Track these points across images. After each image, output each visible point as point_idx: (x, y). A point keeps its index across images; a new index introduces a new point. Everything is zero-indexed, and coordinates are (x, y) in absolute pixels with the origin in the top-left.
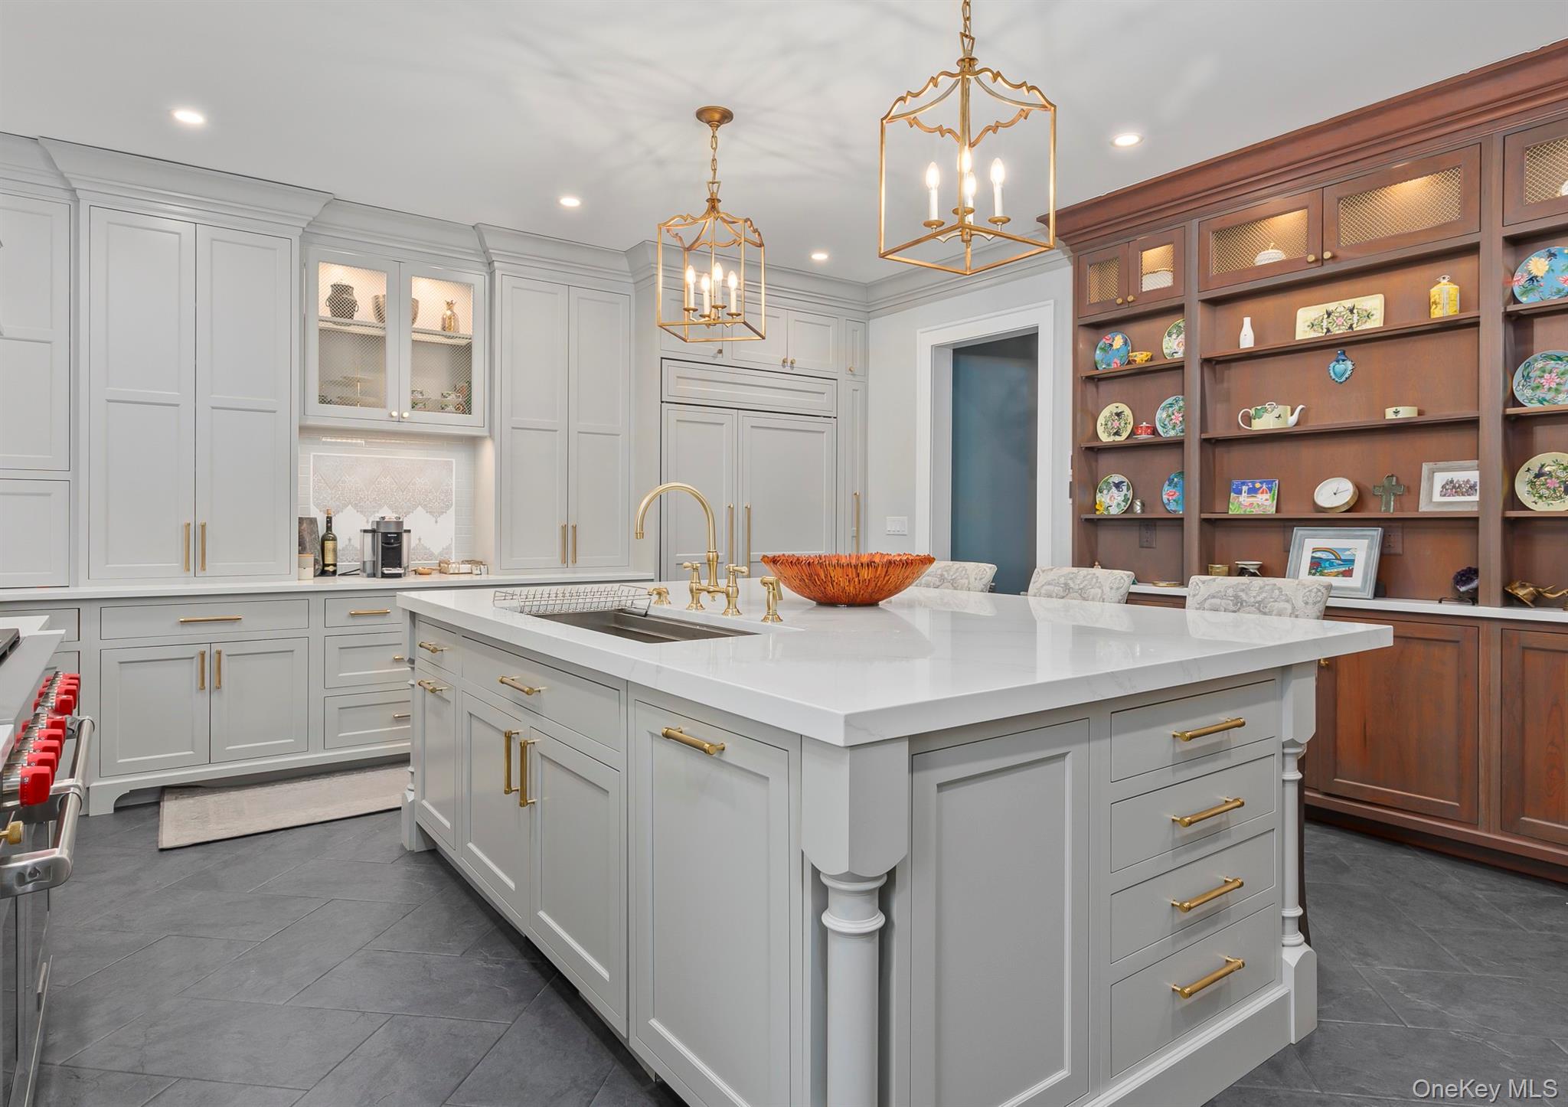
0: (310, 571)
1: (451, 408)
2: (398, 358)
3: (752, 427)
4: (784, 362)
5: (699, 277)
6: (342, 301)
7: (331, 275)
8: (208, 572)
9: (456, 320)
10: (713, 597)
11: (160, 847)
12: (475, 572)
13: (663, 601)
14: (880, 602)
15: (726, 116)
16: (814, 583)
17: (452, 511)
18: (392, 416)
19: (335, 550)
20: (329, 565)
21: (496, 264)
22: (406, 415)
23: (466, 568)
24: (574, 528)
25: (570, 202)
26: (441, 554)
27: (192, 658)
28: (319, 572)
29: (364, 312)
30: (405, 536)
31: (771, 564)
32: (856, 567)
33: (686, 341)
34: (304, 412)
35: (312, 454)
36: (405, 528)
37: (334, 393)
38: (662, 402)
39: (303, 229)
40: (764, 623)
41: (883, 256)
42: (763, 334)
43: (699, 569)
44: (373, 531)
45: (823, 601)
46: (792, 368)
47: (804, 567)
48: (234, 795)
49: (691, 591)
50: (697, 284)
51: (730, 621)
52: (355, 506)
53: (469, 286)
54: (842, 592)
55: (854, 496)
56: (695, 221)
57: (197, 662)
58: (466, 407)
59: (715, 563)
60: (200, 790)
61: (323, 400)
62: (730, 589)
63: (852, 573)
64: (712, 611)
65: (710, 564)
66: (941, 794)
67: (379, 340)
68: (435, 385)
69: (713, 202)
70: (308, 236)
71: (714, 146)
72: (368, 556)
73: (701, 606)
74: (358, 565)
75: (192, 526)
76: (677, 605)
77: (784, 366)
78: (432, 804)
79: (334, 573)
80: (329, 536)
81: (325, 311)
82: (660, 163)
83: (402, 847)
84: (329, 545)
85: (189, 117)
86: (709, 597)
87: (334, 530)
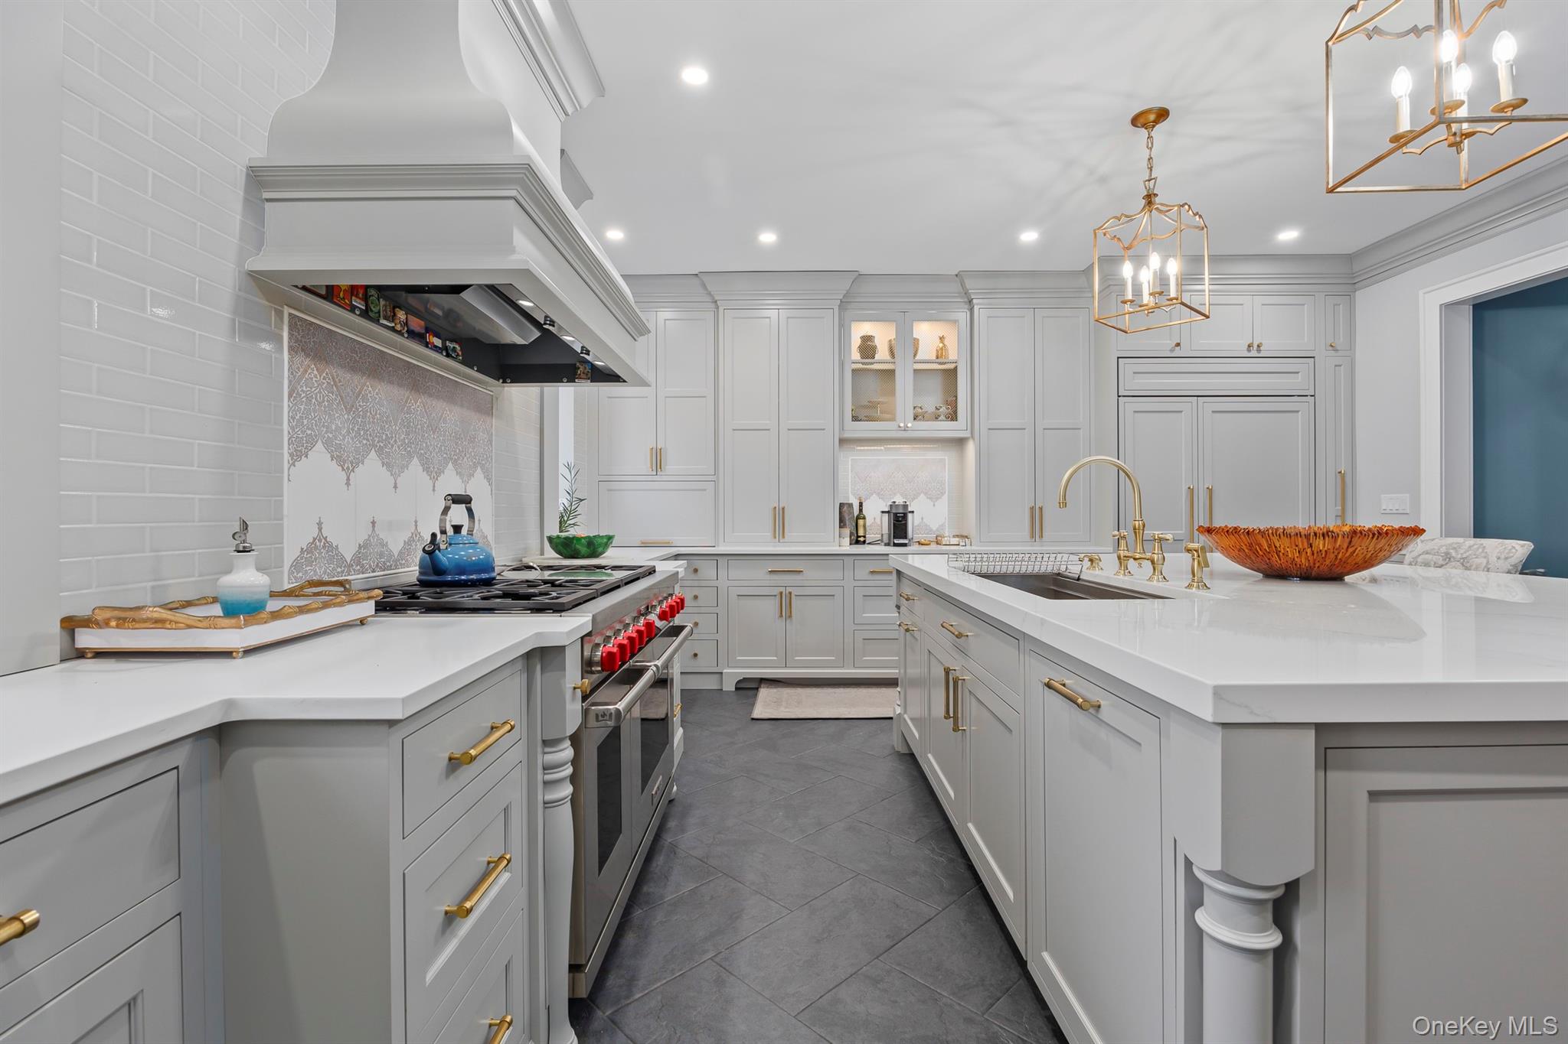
0: (847, 540)
1: (942, 417)
2: (904, 382)
3: (1213, 412)
4: (1249, 346)
5: (1137, 269)
6: (868, 348)
7: (859, 330)
8: (786, 540)
9: (946, 350)
10: (1140, 564)
11: (752, 717)
12: (961, 544)
13: (1095, 567)
14: (1346, 577)
15: (1163, 114)
16: (1256, 553)
17: (946, 497)
18: (900, 427)
19: (864, 526)
20: (860, 537)
21: (974, 301)
22: (909, 425)
23: (955, 541)
24: (1041, 509)
25: (1029, 236)
26: (937, 530)
27: (775, 596)
28: (854, 541)
29: (882, 353)
30: (910, 516)
31: (1206, 534)
32: (1307, 537)
33: (1126, 332)
34: (842, 428)
35: (850, 458)
36: (910, 509)
37: (862, 413)
38: (1119, 396)
39: (841, 300)
40: (1188, 590)
41: (1331, 191)
42: (1208, 314)
43: (1127, 537)
44: (888, 512)
45: (1268, 572)
46: (1259, 350)
47: (1242, 536)
48: (800, 690)
49: (1119, 558)
50: (1135, 278)
51: (1155, 586)
52: (878, 494)
53: (955, 322)
54: (1292, 564)
55: (1338, 475)
56: (1130, 218)
57: (778, 597)
58: (953, 416)
59: (1141, 532)
60: (781, 684)
61: (855, 419)
62: (1156, 556)
63: (1302, 543)
64: (1139, 577)
65: (1135, 533)
66: (1374, 805)
67: (892, 372)
68: (932, 401)
69: (1150, 198)
70: (843, 305)
71: (1150, 145)
72: (885, 530)
73: (1130, 572)
74: (879, 537)
75: (777, 509)
76: (1107, 573)
77: (1249, 351)
78: (912, 719)
79: (864, 542)
80: (861, 516)
81: (856, 355)
82: (1103, 180)
83: (893, 747)
84: (861, 522)
85: (768, 237)
86: (1136, 563)
87: (864, 512)
